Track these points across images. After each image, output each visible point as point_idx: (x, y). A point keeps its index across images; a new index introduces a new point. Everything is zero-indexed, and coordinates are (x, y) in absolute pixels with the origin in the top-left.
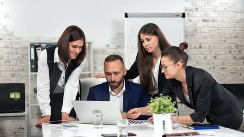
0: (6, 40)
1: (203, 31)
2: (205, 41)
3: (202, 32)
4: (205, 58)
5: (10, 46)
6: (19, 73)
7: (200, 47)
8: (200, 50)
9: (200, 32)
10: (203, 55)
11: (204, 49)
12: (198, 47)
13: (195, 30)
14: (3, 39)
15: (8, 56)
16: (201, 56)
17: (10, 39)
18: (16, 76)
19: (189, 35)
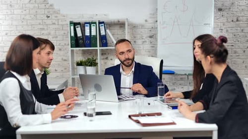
0: (53, 18)
1: (241, 4)
2: (243, 14)
3: (240, 6)
4: (242, 30)
5: (56, 23)
6: (65, 47)
7: (237, 20)
8: (237, 23)
9: (238, 5)
10: (240, 27)
11: (241, 22)
12: (235, 20)
13: (233, 3)
14: (51, 16)
15: (56, 32)
16: (239, 28)
17: (56, 17)
18: (62, 50)
19: (226, 9)
